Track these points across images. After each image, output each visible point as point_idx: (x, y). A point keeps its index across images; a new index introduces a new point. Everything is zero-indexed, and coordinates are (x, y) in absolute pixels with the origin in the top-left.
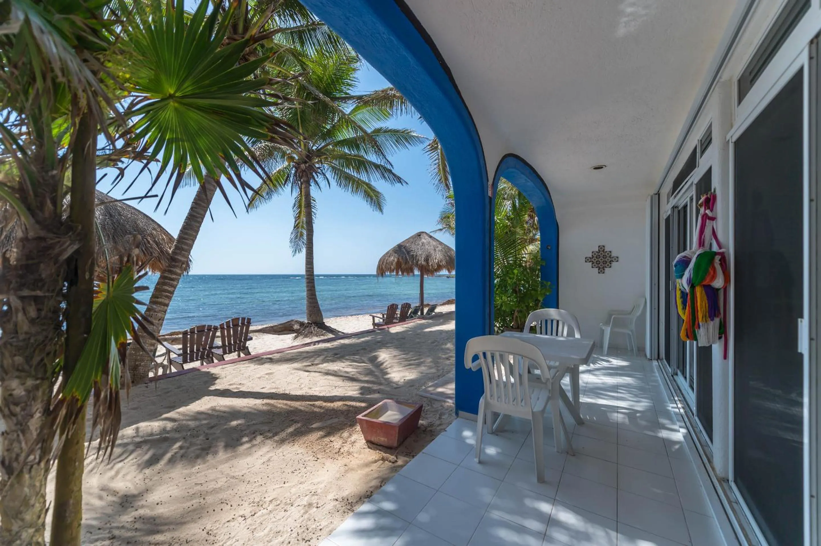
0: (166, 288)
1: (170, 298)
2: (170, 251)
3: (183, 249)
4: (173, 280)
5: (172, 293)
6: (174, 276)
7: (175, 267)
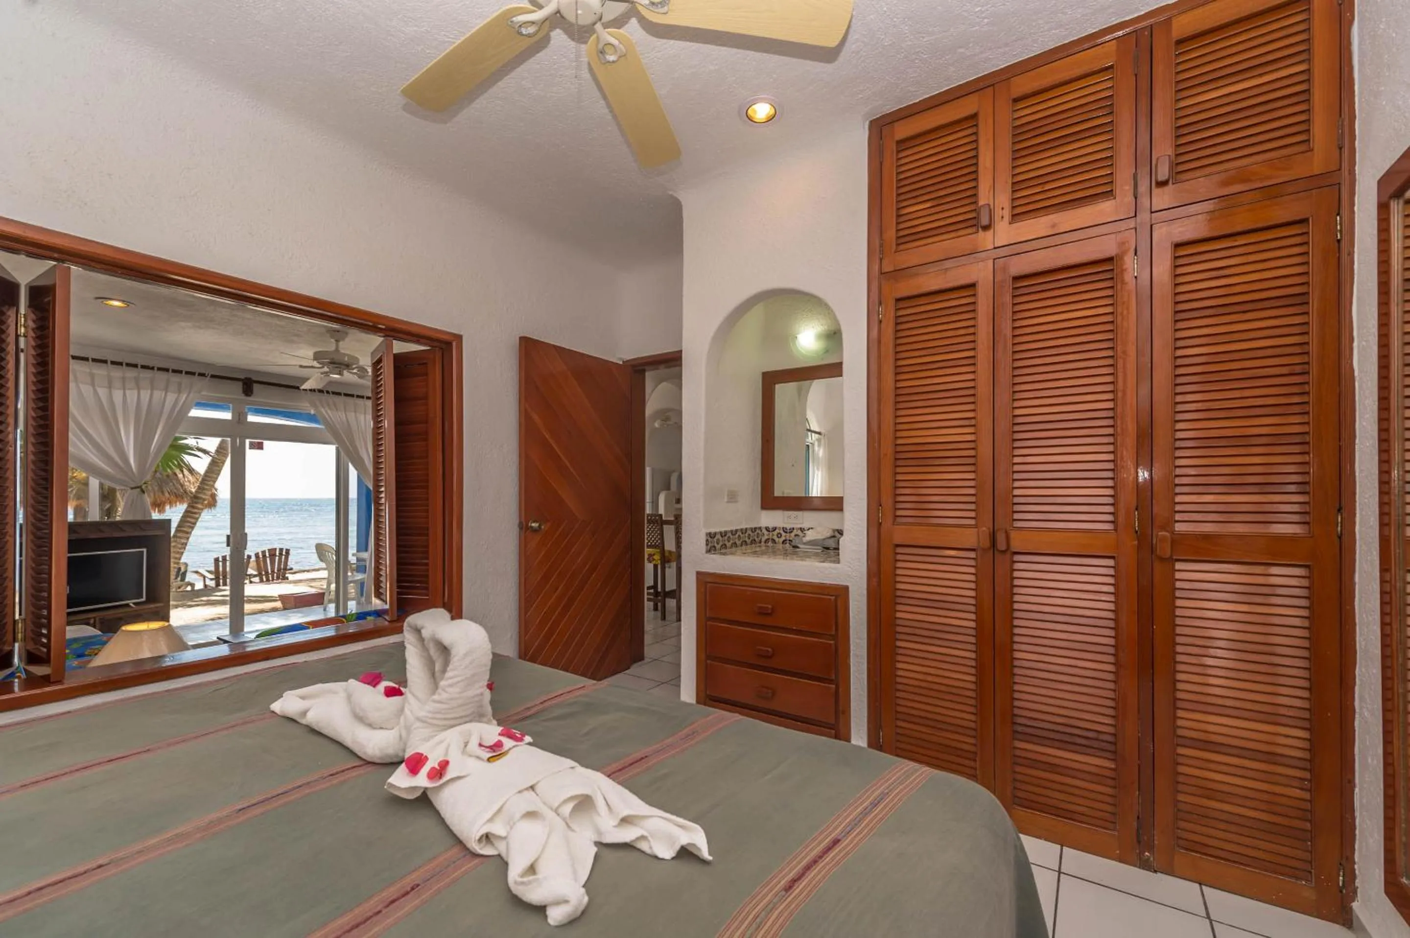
0: (189, 519)
1: (193, 528)
2: (193, 490)
3: (204, 489)
4: (195, 513)
5: (195, 524)
6: (196, 511)
7: (196, 503)
